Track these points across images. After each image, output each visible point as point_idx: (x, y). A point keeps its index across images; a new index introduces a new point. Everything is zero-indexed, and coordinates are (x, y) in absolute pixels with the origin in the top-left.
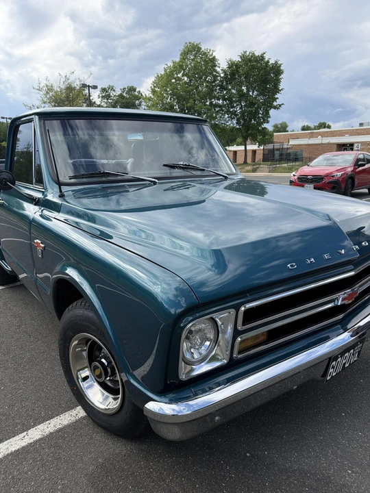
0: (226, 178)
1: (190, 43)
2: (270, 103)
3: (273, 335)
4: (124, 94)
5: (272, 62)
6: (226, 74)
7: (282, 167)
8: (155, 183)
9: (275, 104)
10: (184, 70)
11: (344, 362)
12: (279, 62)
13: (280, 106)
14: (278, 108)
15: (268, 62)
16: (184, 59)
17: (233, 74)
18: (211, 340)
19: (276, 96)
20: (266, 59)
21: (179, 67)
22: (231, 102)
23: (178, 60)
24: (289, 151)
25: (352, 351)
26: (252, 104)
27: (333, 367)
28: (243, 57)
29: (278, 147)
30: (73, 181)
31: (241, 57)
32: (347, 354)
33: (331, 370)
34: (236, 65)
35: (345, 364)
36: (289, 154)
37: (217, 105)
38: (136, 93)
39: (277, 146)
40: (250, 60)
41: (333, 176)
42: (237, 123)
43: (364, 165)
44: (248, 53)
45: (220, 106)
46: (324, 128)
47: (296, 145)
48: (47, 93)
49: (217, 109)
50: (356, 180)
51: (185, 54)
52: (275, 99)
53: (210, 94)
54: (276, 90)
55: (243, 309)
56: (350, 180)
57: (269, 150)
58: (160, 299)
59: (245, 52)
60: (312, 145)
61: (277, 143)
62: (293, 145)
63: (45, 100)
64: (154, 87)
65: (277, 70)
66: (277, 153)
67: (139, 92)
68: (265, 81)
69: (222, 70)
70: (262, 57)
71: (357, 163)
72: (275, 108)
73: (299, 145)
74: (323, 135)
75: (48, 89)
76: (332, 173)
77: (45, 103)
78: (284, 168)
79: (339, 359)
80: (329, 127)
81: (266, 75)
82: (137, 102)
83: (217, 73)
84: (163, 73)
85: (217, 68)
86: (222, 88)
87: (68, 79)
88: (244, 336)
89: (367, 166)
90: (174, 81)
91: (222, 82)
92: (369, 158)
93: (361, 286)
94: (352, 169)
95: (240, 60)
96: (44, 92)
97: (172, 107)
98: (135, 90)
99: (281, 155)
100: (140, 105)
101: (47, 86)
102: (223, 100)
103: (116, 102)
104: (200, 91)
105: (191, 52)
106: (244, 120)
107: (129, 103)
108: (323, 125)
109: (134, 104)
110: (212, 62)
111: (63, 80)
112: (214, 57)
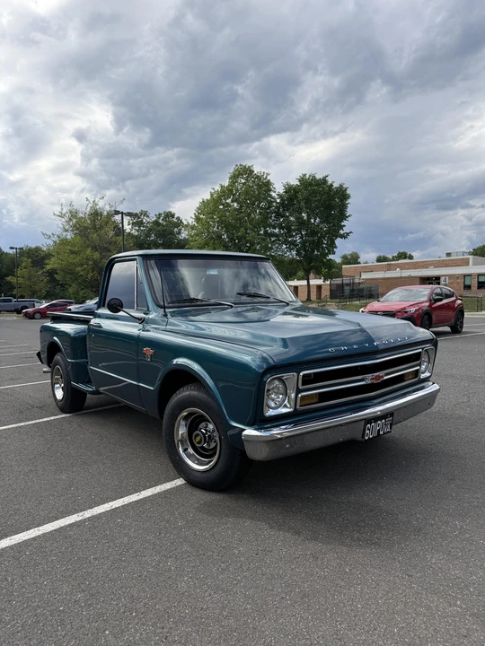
0: (288, 304)
1: (241, 165)
2: (335, 231)
3: (323, 397)
4: (160, 221)
5: (336, 185)
6: (282, 200)
7: (353, 305)
8: (232, 307)
9: (341, 232)
10: (234, 195)
11: (378, 428)
12: (344, 186)
13: (348, 234)
14: (345, 237)
15: (332, 185)
16: (234, 183)
17: (291, 200)
18: (282, 394)
19: (343, 224)
20: (330, 183)
21: (227, 192)
22: (289, 230)
23: (226, 183)
24: (361, 286)
25: (383, 421)
26: (313, 233)
27: (369, 429)
28: (302, 180)
29: (348, 282)
30: (170, 305)
31: (300, 181)
32: (379, 422)
33: (367, 432)
34: (294, 189)
35: (379, 431)
36: (362, 290)
37: (273, 235)
38: (175, 220)
39: (346, 280)
40: (310, 184)
41: (406, 312)
42: (297, 255)
43: (441, 300)
44: (307, 176)
45: (276, 235)
46: (405, 258)
47: (370, 279)
48: (70, 220)
49: (273, 239)
50: (434, 317)
51: (234, 177)
52: (342, 227)
53: (264, 222)
54: (343, 216)
55: (301, 374)
56: (426, 316)
57: (337, 285)
58: (254, 367)
59: (305, 175)
60: (389, 278)
61: (347, 276)
62: (366, 279)
63: (67, 227)
64: (199, 213)
65: (342, 194)
66: (347, 289)
67: (178, 218)
68: (329, 207)
69: (278, 195)
70: (324, 180)
71: (432, 301)
72: (343, 236)
73: (373, 279)
74: (402, 267)
75: (72, 215)
76: (405, 308)
77: (67, 231)
78: (356, 307)
79: (373, 424)
80: (411, 257)
81: (329, 200)
82: (176, 230)
83: (272, 198)
84: (209, 197)
85: (274, 194)
86: (278, 215)
87: (97, 205)
88: (303, 394)
89: (445, 301)
90: (221, 207)
91: (278, 208)
92: (448, 293)
93: (386, 375)
94: (427, 304)
95: (299, 183)
96: (67, 219)
97: (219, 237)
98: (173, 216)
99: (352, 290)
100: (179, 233)
101: (71, 212)
102: (280, 229)
103: (150, 230)
104: (253, 219)
105: (242, 175)
106: (305, 250)
107: (166, 230)
108: (403, 256)
109: (172, 233)
110: (266, 186)
111: (91, 205)
112: (269, 181)
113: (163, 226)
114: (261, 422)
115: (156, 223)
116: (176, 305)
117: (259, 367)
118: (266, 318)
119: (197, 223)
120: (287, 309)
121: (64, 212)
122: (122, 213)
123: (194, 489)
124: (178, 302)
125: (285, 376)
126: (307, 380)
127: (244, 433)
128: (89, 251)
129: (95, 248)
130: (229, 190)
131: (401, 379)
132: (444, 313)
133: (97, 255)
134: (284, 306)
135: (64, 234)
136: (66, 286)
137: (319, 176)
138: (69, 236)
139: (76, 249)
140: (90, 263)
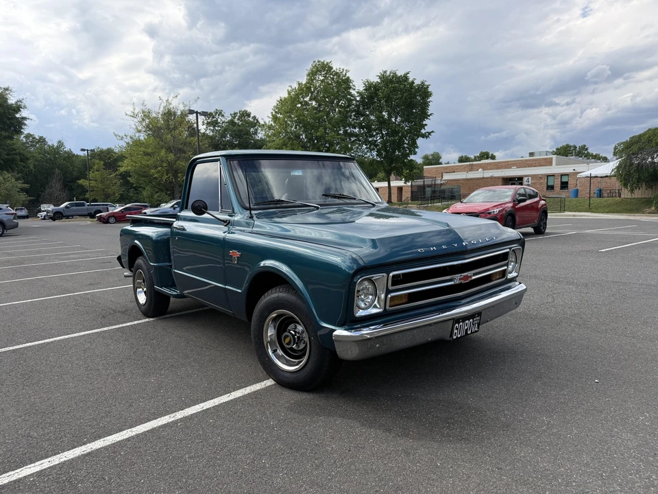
0: (374, 205)
1: (319, 62)
2: (417, 131)
3: (412, 297)
4: (236, 121)
5: (417, 82)
6: (362, 97)
7: (435, 206)
8: (318, 208)
9: (423, 131)
10: (312, 93)
11: (466, 328)
12: (426, 83)
13: (429, 133)
14: (427, 137)
15: (413, 83)
16: (312, 80)
17: (371, 97)
18: (372, 295)
19: (424, 123)
20: (411, 80)
21: (305, 90)
22: (370, 130)
23: (304, 81)
24: (443, 187)
25: (471, 320)
26: (394, 133)
27: (457, 329)
28: (383, 77)
29: (430, 183)
30: (256, 207)
31: (380, 78)
32: (467, 322)
33: (456, 331)
34: (375, 87)
35: (467, 330)
36: (443, 192)
37: (352, 134)
38: (251, 119)
39: (428, 182)
40: (391, 81)
41: (490, 213)
42: (377, 155)
43: (524, 201)
44: (388, 73)
45: (355, 135)
46: (487, 158)
47: (451, 180)
48: (143, 120)
49: (353, 139)
50: (517, 218)
51: (312, 74)
52: (424, 126)
53: (343, 121)
54: (425, 115)
55: (391, 275)
56: (510, 217)
57: (419, 187)
58: (344, 268)
59: (385, 72)
60: (471, 179)
61: (428, 178)
62: (448, 180)
63: (140, 128)
64: (276, 112)
65: (423, 92)
66: (428, 190)
67: (254, 118)
68: (410, 105)
69: (358, 92)
70: (405, 77)
71: (516, 201)
72: (424, 136)
73: (455, 180)
74: (485, 167)
75: (145, 115)
76: (488, 209)
77: (140, 131)
78: (438, 207)
79: (461, 324)
80: (493, 157)
81: (410, 98)
82: (252, 130)
83: (352, 96)
84: (286, 96)
85: (351, 91)
86: (359, 114)
87: (170, 104)
88: (393, 294)
89: (528, 202)
90: (299, 105)
91: (358, 106)
92: (532, 193)
93: (475, 274)
94: (511, 205)
95: (379, 81)
96: (139, 119)
97: (298, 137)
98: (249, 115)
99: (434, 192)
100: (256, 133)
101: (143, 112)
102: (360, 128)
103: (226, 130)
104: (332, 118)
105: (320, 71)
106: (386, 151)
107: (241, 131)
108: (485, 156)
109: (248, 133)
110: (346, 83)
111: (164, 104)
112: (348, 78)
113: (239, 126)
114: (351, 322)
115: (232, 122)
116: (263, 206)
117: (350, 268)
118: (351, 220)
119: (275, 122)
120: (373, 210)
121: (136, 112)
122: (197, 113)
123: (284, 389)
124: (264, 203)
125: (376, 277)
126: (397, 281)
127: (335, 333)
128: (163, 152)
129: (169, 150)
130: (307, 88)
131: (488, 279)
132: (526, 214)
133: (171, 157)
134: (370, 207)
135: (137, 135)
136: (139, 189)
137: (400, 73)
138: (142, 136)
139: (150, 150)
140: (165, 164)
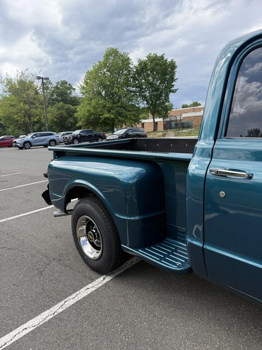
1: (110, 48)
2: (169, 89)
4: (59, 86)
5: (169, 60)
6: (137, 70)
9: (173, 89)
10: (108, 67)
12: (174, 61)
13: (176, 90)
14: (175, 92)
15: (166, 60)
16: (107, 59)
17: (142, 69)
19: (173, 84)
22: (141, 89)
23: (102, 60)
24: (183, 121)
26: (157, 90)
28: (149, 57)
29: (174, 119)
31: (147, 58)
34: (145, 63)
36: (184, 123)
37: (131, 91)
38: (67, 85)
40: (154, 60)
42: (147, 103)
44: (152, 55)
45: (134, 92)
46: (197, 106)
47: (187, 117)
48: (8, 84)
49: (133, 94)
51: (107, 56)
52: (173, 86)
53: (127, 84)
54: (172, 79)
57: (167, 122)
59: (150, 54)
60: (198, 116)
61: (172, 116)
62: (185, 117)
63: (6, 90)
64: (87, 79)
65: (173, 66)
66: (173, 123)
67: (69, 85)
68: (164, 73)
69: (134, 67)
70: (162, 57)
72: (173, 91)
73: (189, 117)
75: (8, 82)
77: (6, 92)
78: (185, 133)
80: (200, 105)
81: (166, 69)
82: (68, 91)
83: (131, 68)
84: (92, 69)
85: (131, 66)
86: (134, 79)
87: (24, 74)
90: (100, 75)
91: (135, 75)
95: (147, 59)
96: (5, 84)
97: (100, 93)
98: (66, 83)
99: (176, 124)
100: (71, 93)
101: (7, 79)
102: (136, 88)
103: (53, 92)
104: (120, 82)
105: (112, 54)
106: (152, 101)
107: (62, 92)
108: (196, 104)
109: (66, 93)
110: (126, 61)
111: (19, 75)
112: (129, 58)
113: (61, 89)
115: (57, 88)
119: (87, 85)
121: (3, 79)
122: (42, 78)
128: (22, 104)
129: (25, 103)
130: (104, 64)
133: (27, 107)
135: (5, 94)
136: (6, 128)
137: (159, 55)
138: (8, 95)
139: (13, 103)
140: (23, 112)
